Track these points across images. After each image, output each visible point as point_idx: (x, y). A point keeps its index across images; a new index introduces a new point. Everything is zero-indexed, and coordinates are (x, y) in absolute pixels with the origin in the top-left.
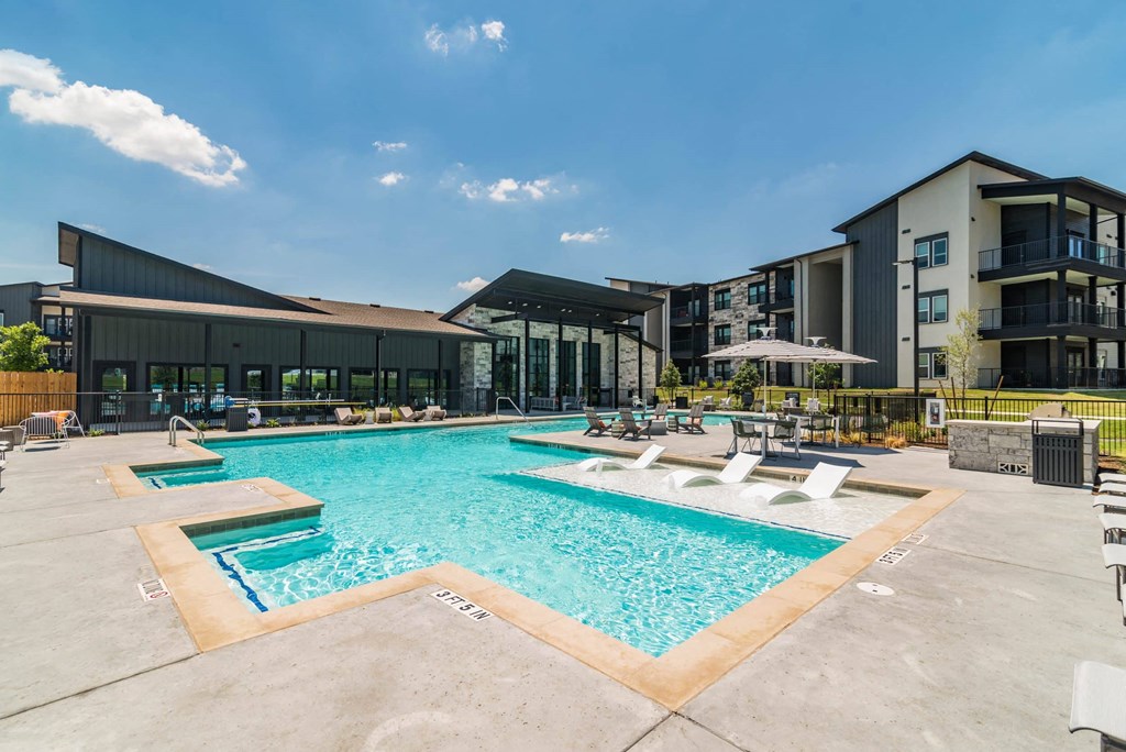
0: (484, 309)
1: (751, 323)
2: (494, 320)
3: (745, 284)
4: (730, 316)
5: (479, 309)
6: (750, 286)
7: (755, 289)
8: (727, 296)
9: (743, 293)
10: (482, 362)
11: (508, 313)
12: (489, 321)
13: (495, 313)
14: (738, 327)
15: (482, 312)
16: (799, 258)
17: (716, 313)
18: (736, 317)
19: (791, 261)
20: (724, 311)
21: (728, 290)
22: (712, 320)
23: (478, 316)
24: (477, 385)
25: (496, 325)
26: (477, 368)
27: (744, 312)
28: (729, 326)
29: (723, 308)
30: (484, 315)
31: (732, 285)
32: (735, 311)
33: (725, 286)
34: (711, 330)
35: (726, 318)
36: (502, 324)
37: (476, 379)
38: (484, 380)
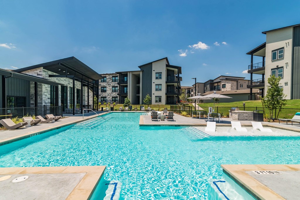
0: (46, 70)
1: (113, 87)
2: (50, 76)
3: (111, 76)
4: (106, 84)
5: (44, 70)
6: (113, 77)
7: (114, 78)
8: (105, 79)
9: (110, 78)
10: (45, 94)
11: (55, 74)
12: (48, 76)
13: (50, 73)
14: (109, 88)
15: (45, 71)
16: (129, 72)
17: (101, 83)
18: (108, 85)
19: (127, 72)
20: (104, 83)
21: (106, 77)
22: (100, 85)
23: (44, 74)
24: (44, 104)
25: (50, 78)
26: (44, 96)
27: (111, 84)
28: (106, 87)
29: (104, 82)
30: (46, 73)
31: (107, 76)
32: (108, 83)
33: (105, 76)
34: (100, 88)
35: (105, 85)
36: (52, 78)
37: (43, 101)
38: (47, 102)
